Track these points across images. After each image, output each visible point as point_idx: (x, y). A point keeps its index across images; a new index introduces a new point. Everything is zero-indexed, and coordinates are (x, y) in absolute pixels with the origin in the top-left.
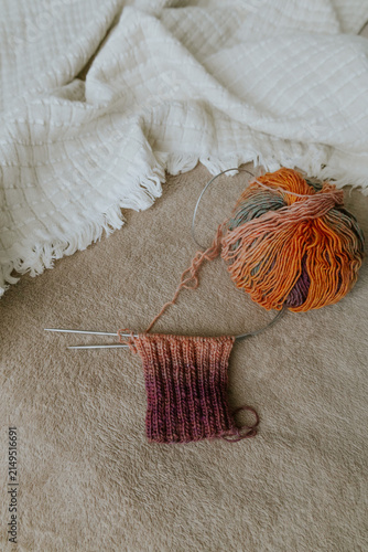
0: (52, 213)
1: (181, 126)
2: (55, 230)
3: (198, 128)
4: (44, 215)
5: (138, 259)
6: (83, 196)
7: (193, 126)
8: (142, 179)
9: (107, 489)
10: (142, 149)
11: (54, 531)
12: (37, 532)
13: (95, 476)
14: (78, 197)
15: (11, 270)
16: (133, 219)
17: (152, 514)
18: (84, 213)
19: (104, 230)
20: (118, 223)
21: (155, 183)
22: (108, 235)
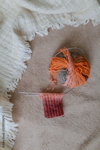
0: (5, 70)
1: (25, 23)
2: (10, 76)
3: (30, 22)
4: (4, 72)
5: (36, 75)
6: (10, 61)
7: (28, 22)
8: (25, 51)
9: (57, 127)
10: (20, 41)
11: (52, 138)
12: (49, 140)
13: (54, 126)
14: (9, 62)
15: (7, 93)
16: (28, 62)
17: (68, 127)
18: (14, 67)
19: (23, 70)
20: (25, 67)
21: (29, 50)
22: (25, 71)
